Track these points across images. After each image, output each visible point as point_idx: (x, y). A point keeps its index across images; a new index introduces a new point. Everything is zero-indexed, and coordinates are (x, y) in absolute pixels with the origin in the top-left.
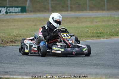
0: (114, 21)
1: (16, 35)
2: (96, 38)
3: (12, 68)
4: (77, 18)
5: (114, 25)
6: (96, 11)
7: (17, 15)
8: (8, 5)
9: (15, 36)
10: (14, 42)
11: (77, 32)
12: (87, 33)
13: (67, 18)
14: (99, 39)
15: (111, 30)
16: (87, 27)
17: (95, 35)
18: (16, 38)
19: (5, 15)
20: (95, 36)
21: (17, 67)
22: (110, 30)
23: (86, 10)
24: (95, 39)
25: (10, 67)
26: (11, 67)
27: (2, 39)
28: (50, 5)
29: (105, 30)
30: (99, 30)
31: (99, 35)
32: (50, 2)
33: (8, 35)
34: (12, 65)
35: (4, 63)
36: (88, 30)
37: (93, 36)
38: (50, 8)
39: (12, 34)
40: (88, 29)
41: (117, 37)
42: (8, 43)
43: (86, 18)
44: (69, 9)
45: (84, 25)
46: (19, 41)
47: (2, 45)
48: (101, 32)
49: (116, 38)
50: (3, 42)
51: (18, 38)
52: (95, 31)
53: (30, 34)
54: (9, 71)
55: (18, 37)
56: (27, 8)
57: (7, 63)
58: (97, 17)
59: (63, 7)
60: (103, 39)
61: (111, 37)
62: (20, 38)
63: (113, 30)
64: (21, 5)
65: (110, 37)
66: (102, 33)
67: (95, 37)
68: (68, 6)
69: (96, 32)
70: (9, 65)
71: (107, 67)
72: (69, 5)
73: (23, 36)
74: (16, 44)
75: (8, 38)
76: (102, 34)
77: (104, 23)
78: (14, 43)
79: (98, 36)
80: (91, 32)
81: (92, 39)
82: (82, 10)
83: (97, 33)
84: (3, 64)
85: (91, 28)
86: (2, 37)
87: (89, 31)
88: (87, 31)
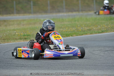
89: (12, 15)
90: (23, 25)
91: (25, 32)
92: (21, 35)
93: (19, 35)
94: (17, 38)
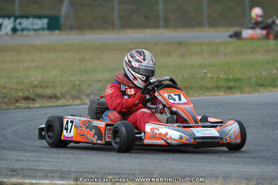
0: (266, 51)
1: (36, 83)
2: (225, 92)
3: (27, 160)
4: (180, 44)
5: (268, 62)
7: (40, 35)
8: (17, 13)
9: (35, 86)
10: (33, 100)
11: (180, 77)
12: (203, 79)
13: (157, 44)
14: (233, 94)
15: (260, 73)
16: (202, 66)
17: (222, 84)
18: (36, 89)
19: (10, 36)
20: (222, 87)
21: (40, 159)
22: (258, 73)
24: (222, 93)
25: (22, 158)
26: (25, 159)
27: (4, 93)
28: (116, 14)
29: (246, 72)
30: (231, 73)
31: (232, 84)
32: (116, 5)
33: (17, 83)
34: (27, 154)
35: (8, 150)
36: (206, 73)
37: (218, 88)
38: (117, 20)
39: (26, 81)
40: (205, 71)
41: (274, 90)
42: (17, 101)
43: (201, 45)
44: (162, 22)
45: (197, 60)
46: (43, 97)
47: (4, 106)
48: (236, 77)
49: (272, 91)
50: (6, 100)
51: (40, 91)
52: (222, 76)
53: (70, 81)
54: (20, 167)
55: (41, 87)
56: (62, 20)
57: (15, 150)
59: (146, 18)
60: (240, 95)
61: (260, 89)
62: (47, 89)
63: (264, 73)
64: (48, 13)
65: (257, 90)
66: (239, 80)
67: (222, 90)
68: (157, 17)
69: (225, 77)
70: (20, 153)
71: (252, 160)
72: (161, 15)
73: (54, 87)
74: (37, 105)
75: (17, 90)
76: (238, 83)
77: (243, 57)
78: (31, 102)
79: (230, 88)
80: (212, 78)
81: (214, 93)
82: (193, 26)
83: (227, 80)
84: (5, 152)
85: (214, 69)
86: (4, 87)
87: (209, 75)
88: (203, 75)
89: (198, 30)
90: (225, 55)
91: (228, 72)
92: (218, 78)
93: (214, 80)
94: (210, 85)
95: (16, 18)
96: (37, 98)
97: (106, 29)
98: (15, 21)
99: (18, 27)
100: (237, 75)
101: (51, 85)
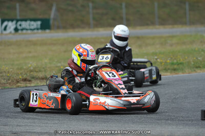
0: (201, 42)
1: (32, 68)
2: (171, 72)
3: (25, 126)
4: (138, 38)
5: (202, 50)
6: (170, 26)
7: (35, 33)
8: (18, 18)
9: (31, 71)
12: (155, 63)
14: (176, 74)
15: (197, 58)
16: (154, 54)
17: (169, 67)
18: (32, 73)
19: (14, 34)
20: (169, 69)
21: (34, 125)
22: (195, 58)
23: (153, 24)
24: (169, 74)
25: (21, 124)
26: (24, 124)
27: (8, 76)
28: (91, 16)
29: (186, 58)
30: (175, 59)
31: (176, 67)
32: (91, 11)
33: (18, 69)
34: (25, 121)
35: (11, 118)
36: (156, 59)
37: (166, 70)
38: (91, 21)
39: (25, 67)
40: (156, 57)
42: (18, 82)
43: (153, 38)
44: (125, 22)
45: (151, 49)
46: (37, 79)
47: (9, 86)
48: (179, 62)
50: (10, 81)
51: (35, 74)
52: (168, 61)
53: (57, 67)
54: (20, 130)
55: (36, 71)
56: (51, 22)
57: (16, 118)
58: (173, 37)
59: (114, 19)
60: (182, 75)
61: (196, 70)
62: (40, 73)
63: (199, 58)
66: (181, 63)
67: (169, 71)
68: (122, 18)
69: (171, 62)
70: (20, 120)
71: (190, 122)
72: (124, 16)
73: (45, 71)
74: (32, 85)
75: (18, 74)
76: (181, 66)
77: (184, 47)
78: (28, 82)
79: (175, 70)
80: (161, 63)
81: (163, 74)
82: (147, 25)
83: (173, 64)
84: (9, 119)
85: (162, 56)
86: (8, 72)
87: (159, 60)
88: (155, 60)
89: (151, 27)
90: (171, 45)
91: (173, 58)
92: (166, 62)
93: (163, 64)
94: (160, 68)
95: (17, 21)
96: (33, 79)
97: (83, 28)
98: (16, 23)
99: (19, 27)
100: (180, 60)
101: (43, 70)
